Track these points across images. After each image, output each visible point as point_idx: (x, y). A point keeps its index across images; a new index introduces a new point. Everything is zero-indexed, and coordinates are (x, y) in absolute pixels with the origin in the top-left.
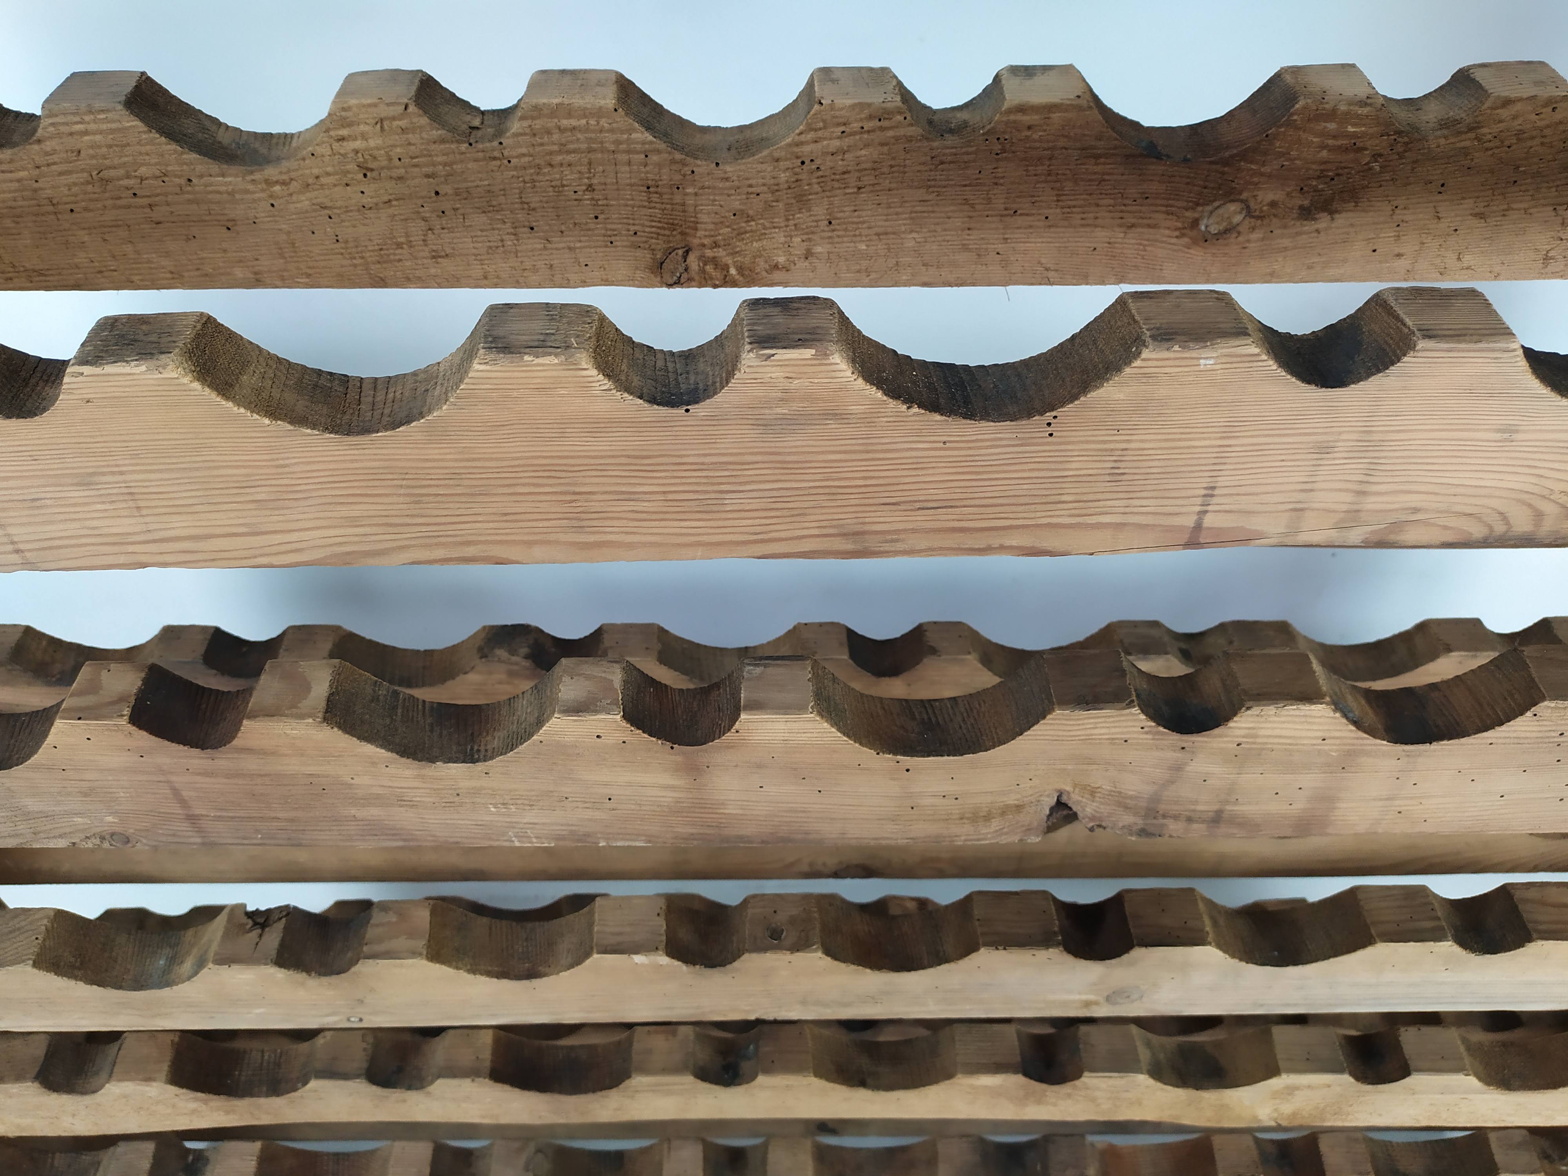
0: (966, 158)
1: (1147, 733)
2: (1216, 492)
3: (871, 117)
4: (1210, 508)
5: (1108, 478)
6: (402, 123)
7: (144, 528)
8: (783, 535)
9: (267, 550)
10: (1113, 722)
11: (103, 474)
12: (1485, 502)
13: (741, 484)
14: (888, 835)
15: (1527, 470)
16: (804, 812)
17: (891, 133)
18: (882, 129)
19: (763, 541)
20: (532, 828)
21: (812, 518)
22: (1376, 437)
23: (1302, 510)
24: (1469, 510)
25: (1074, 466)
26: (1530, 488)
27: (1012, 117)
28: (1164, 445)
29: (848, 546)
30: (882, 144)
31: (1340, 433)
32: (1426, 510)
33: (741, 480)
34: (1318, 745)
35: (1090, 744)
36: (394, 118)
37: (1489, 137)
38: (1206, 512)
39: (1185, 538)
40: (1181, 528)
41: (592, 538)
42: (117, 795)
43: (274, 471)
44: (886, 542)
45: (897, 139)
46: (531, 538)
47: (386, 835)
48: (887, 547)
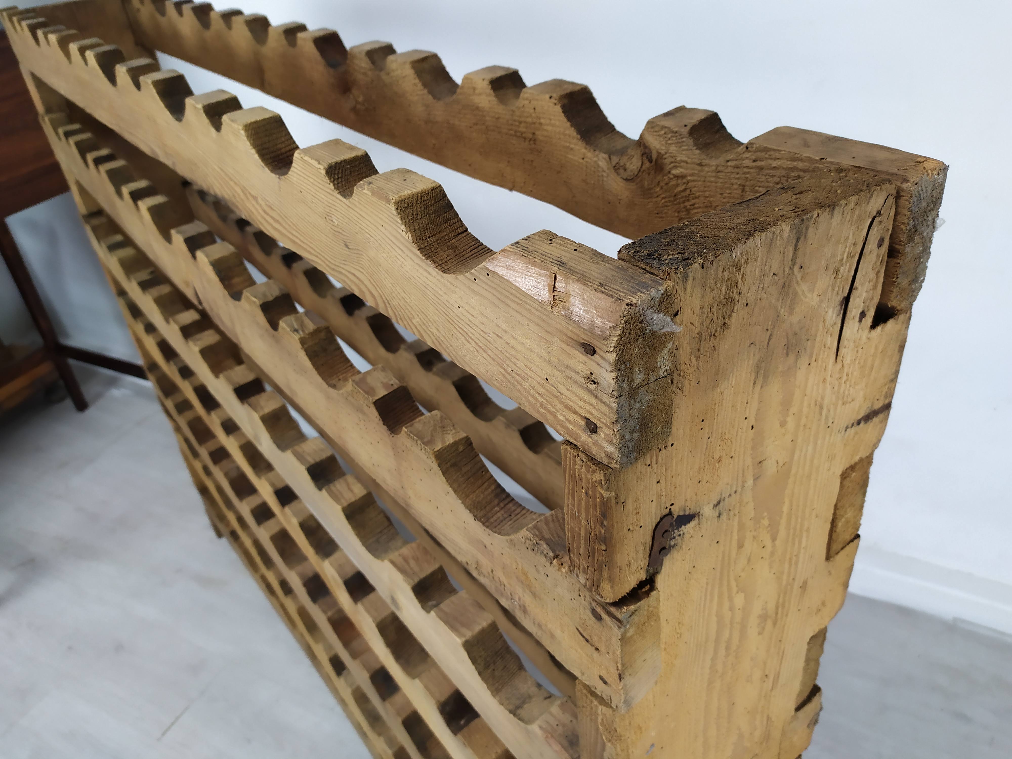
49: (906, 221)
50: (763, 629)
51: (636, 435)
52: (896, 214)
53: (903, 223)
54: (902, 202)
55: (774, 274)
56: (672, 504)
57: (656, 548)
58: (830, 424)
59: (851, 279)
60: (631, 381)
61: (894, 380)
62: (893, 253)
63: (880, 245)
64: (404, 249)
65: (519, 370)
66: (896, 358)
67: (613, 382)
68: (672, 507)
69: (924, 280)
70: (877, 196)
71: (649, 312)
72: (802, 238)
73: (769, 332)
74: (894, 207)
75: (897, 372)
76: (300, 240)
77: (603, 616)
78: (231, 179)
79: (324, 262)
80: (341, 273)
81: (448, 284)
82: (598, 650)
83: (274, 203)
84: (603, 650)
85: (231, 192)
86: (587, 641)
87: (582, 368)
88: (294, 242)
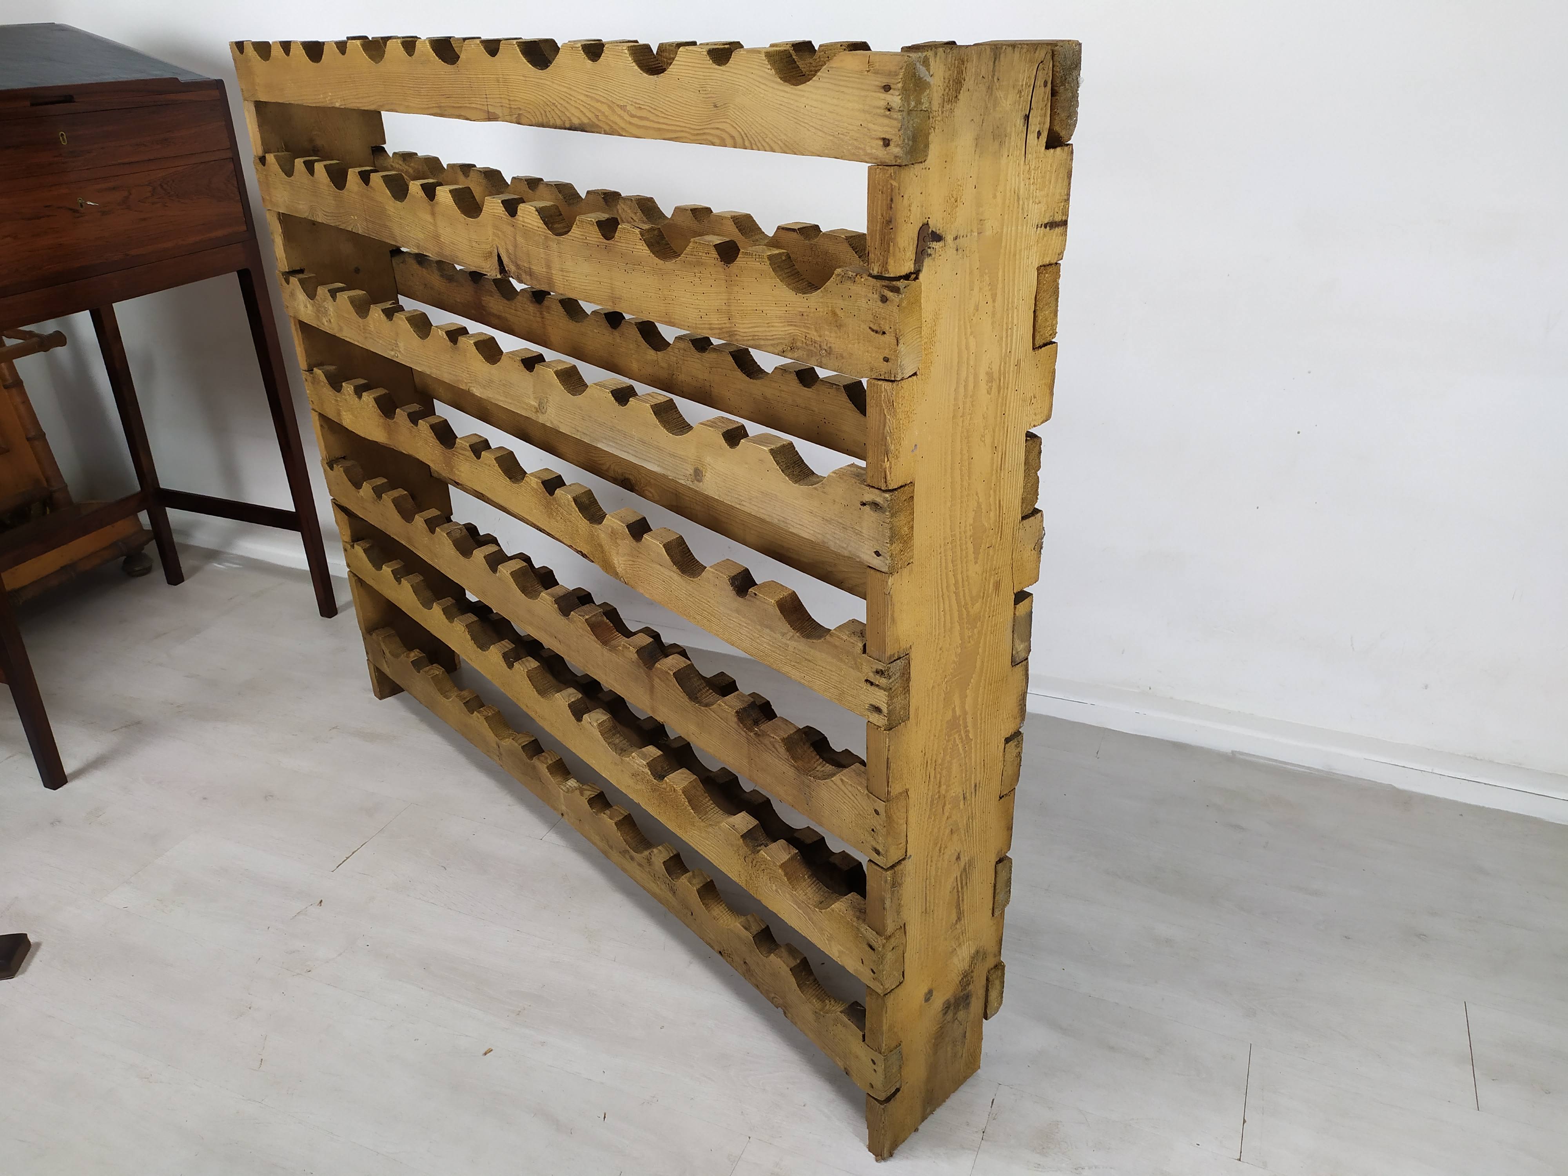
1: (504, 214)
2: (487, 96)
4: (488, 103)
5: (470, 88)
8: (431, 106)
10: (496, 206)
12: (530, 106)
15: (532, 93)
16: (454, 244)
22: (505, 77)
23: (502, 106)
24: (529, 110)
25: (465, 83)
28: (475, 76)
31: (499, 75)
34: (538, 231)
35: (496, 218)
38: (488, 105)
39: (487, 116)
49: (1058, 70)
50: (991, 388)
51: (910, 143)
52: (1053, 66)
53: (1057, 72)
54: (1056, 58)
55: (983, 77)
56: (929, 218)
57: (920, 249)
58: (1025, 216)
59: (1029, 103)
60: (909, 105)
61: (1067, 200)
62: (1054, 93)
63: (1045, 85)
64: (767, 83)
65: (843, 130)
66: (1066, 183)
67: (900, 101)
68: (929, 220)
69: (1077, 120)
70: (1040, 50)
71: (918, 64)
72: (998, 59)
73: (982, 117)
74: (1051, 62)
75: (1068, 195)
76: (667, 124)
77: (888, 296)
78: (598, 101)
79: (689, 133)
80: (704, 134)
81: (799, 93)
82: (884, 333)
83: (645, 102)
84: (887, 328)
85: (593, 115)
86: (877, 332)
87: (883, 104)
88: (659, 129)
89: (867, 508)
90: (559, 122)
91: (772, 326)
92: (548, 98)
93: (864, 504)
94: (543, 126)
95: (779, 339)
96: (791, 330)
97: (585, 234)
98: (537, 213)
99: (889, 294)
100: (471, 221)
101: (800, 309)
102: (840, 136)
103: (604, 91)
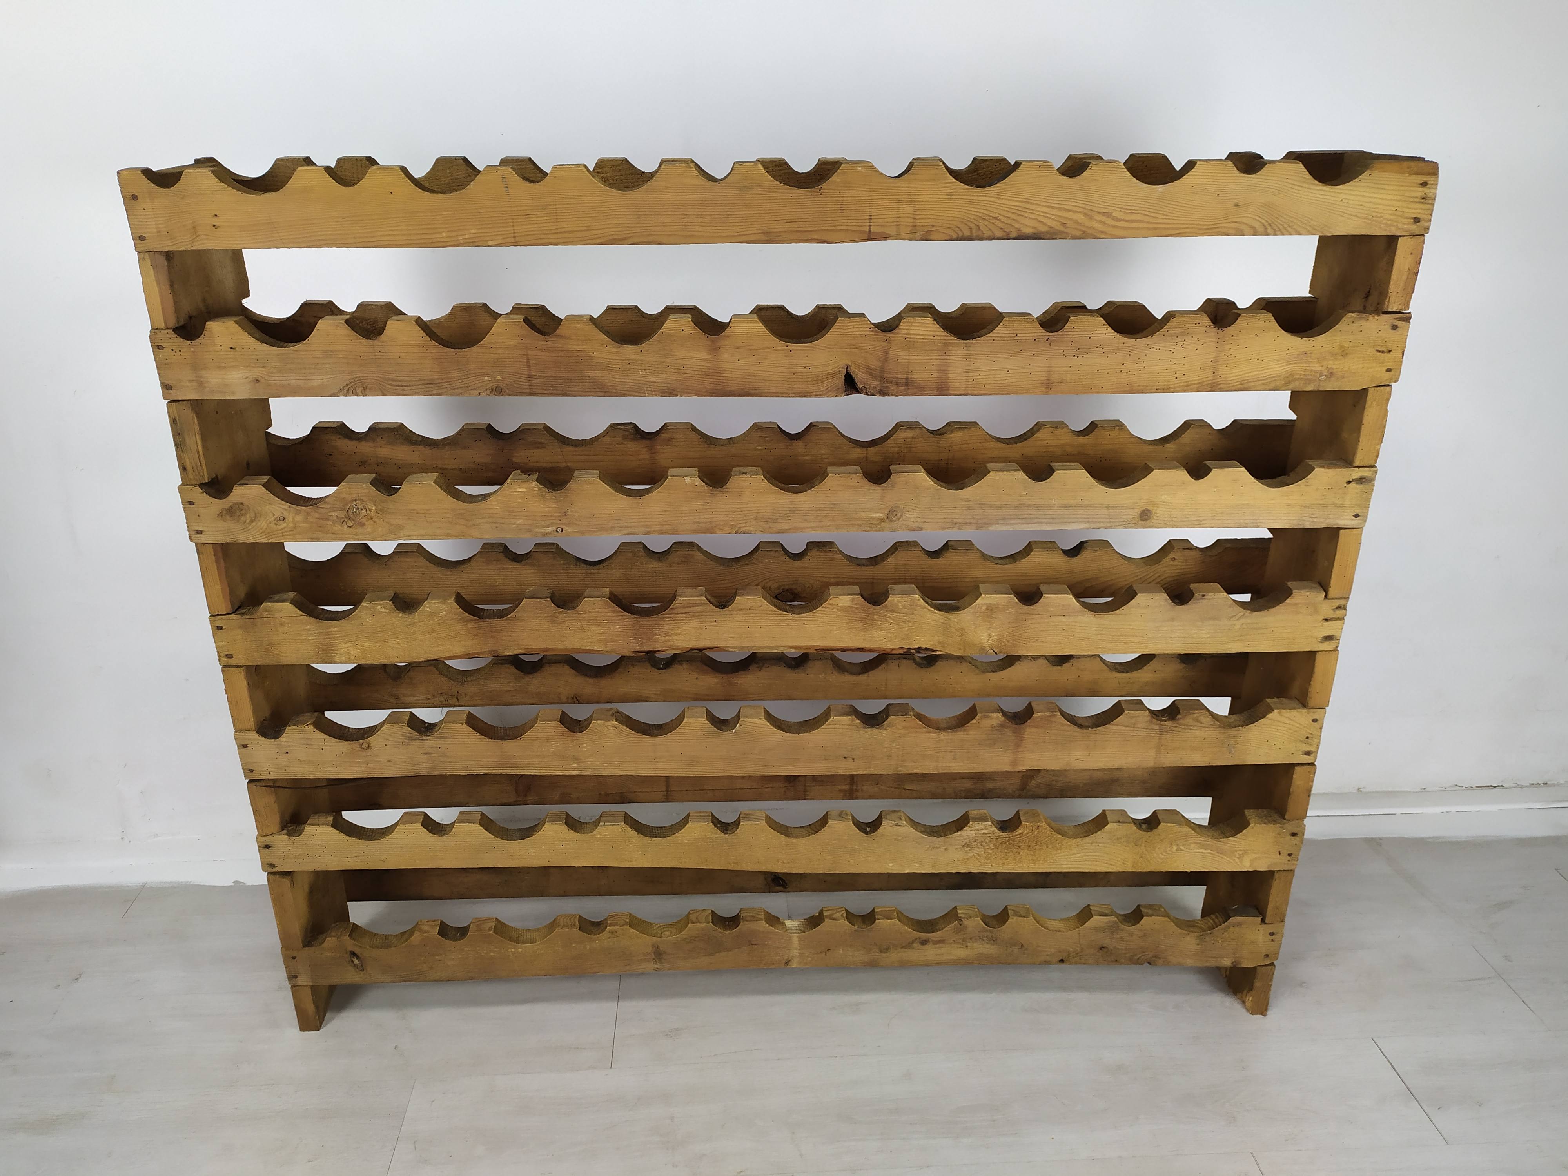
0: (808, 181)
1: (872, 331)
2: (872, 217)
3: (776, 166)
4: (872, 224)
5: (840, 211)
6: (620, 167)
7: (555, 227)
8: (747, 233)
9: (590, 237)
10: (860, 325)
11: (550, 205)
12: (951, 222)
13: (733, 212)
14: (785, 391)
15: (960, 210)
16: (754, 376)
17: (782, 172)
18: (780, 170)
19: (739, 235)
20: (654, 385)
21: (755, 226)
22: (913, 197)
23: (899, 225)
24: (949, 226)
25: (829, 206)
26: (962, 217)
27: (822, 167)
28: (853, 198)
29: (765, 238)
30: (780, 176)
31: (902, 195)
32: (936, 226)
33: (733, 210)
34: (932, 339)
35: (853, 337)
36: (617, 166)
37: (982, 174)
38: (871, 225)
39: (866, 237)
40: (863, 232)
41: (689, 234)
42: (506, 363)
43: (600, 204)
44: (776, 236)
45: (785, 174)
46: (670, 233)
47: (599, 388)
48: (777, 239)
65: (1377, 214)
76: (1168, 224)
77: (1399, 325)
78: (1069, 211)
79: (1196, 228)
80: (1217, 227)
81: (1338, 191)
82: (1390, 351)
83: (1140, 207)
84: (1395, 347)
85: (1059, 224)
86: (1383, 352)
87: (1420, 194)
88: (1156, 229)
89: (1353, 485)
90: (998, 233)
91: (1268, 369)
92: (985, 212)
93: (1349, 482)
94: (970, 239)
95: (1274, 377)
96: (1290, 368)
97: (1015, 332)
98: (935, 323)
99: (1398, 323)
100: (800, 346)
101: (1303, 350)
102: (1374, 218)
103: (1081, 202)
